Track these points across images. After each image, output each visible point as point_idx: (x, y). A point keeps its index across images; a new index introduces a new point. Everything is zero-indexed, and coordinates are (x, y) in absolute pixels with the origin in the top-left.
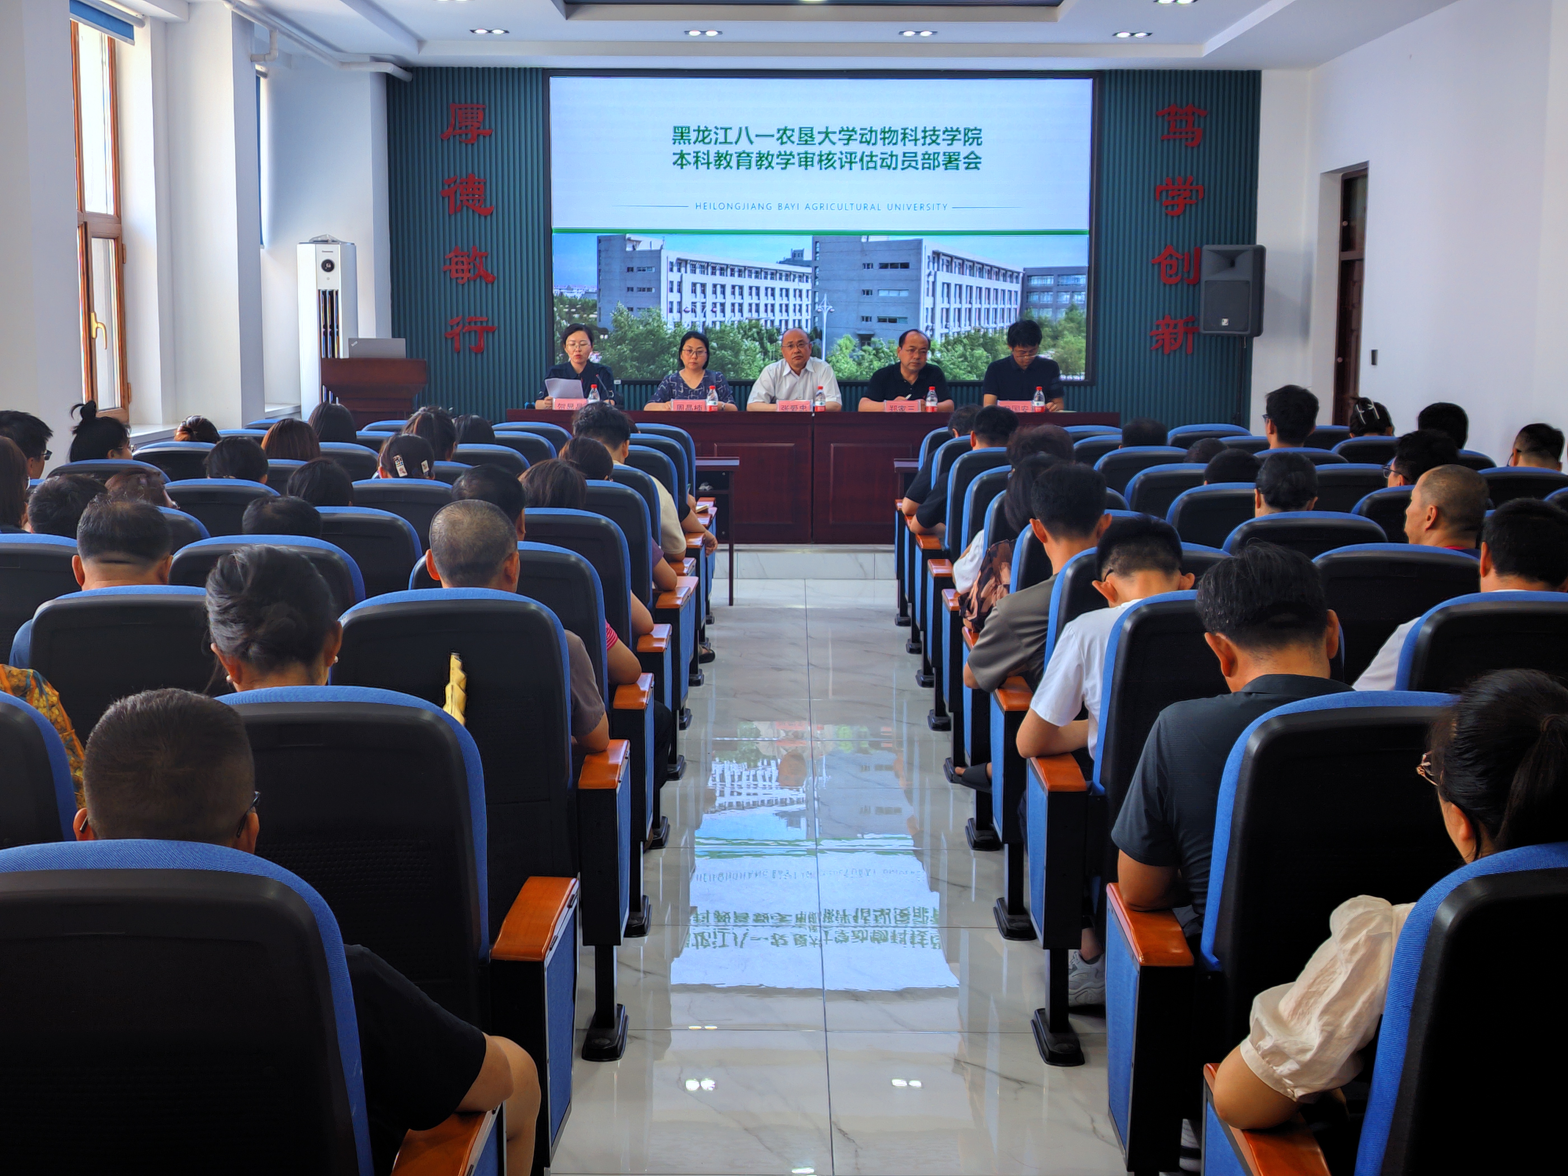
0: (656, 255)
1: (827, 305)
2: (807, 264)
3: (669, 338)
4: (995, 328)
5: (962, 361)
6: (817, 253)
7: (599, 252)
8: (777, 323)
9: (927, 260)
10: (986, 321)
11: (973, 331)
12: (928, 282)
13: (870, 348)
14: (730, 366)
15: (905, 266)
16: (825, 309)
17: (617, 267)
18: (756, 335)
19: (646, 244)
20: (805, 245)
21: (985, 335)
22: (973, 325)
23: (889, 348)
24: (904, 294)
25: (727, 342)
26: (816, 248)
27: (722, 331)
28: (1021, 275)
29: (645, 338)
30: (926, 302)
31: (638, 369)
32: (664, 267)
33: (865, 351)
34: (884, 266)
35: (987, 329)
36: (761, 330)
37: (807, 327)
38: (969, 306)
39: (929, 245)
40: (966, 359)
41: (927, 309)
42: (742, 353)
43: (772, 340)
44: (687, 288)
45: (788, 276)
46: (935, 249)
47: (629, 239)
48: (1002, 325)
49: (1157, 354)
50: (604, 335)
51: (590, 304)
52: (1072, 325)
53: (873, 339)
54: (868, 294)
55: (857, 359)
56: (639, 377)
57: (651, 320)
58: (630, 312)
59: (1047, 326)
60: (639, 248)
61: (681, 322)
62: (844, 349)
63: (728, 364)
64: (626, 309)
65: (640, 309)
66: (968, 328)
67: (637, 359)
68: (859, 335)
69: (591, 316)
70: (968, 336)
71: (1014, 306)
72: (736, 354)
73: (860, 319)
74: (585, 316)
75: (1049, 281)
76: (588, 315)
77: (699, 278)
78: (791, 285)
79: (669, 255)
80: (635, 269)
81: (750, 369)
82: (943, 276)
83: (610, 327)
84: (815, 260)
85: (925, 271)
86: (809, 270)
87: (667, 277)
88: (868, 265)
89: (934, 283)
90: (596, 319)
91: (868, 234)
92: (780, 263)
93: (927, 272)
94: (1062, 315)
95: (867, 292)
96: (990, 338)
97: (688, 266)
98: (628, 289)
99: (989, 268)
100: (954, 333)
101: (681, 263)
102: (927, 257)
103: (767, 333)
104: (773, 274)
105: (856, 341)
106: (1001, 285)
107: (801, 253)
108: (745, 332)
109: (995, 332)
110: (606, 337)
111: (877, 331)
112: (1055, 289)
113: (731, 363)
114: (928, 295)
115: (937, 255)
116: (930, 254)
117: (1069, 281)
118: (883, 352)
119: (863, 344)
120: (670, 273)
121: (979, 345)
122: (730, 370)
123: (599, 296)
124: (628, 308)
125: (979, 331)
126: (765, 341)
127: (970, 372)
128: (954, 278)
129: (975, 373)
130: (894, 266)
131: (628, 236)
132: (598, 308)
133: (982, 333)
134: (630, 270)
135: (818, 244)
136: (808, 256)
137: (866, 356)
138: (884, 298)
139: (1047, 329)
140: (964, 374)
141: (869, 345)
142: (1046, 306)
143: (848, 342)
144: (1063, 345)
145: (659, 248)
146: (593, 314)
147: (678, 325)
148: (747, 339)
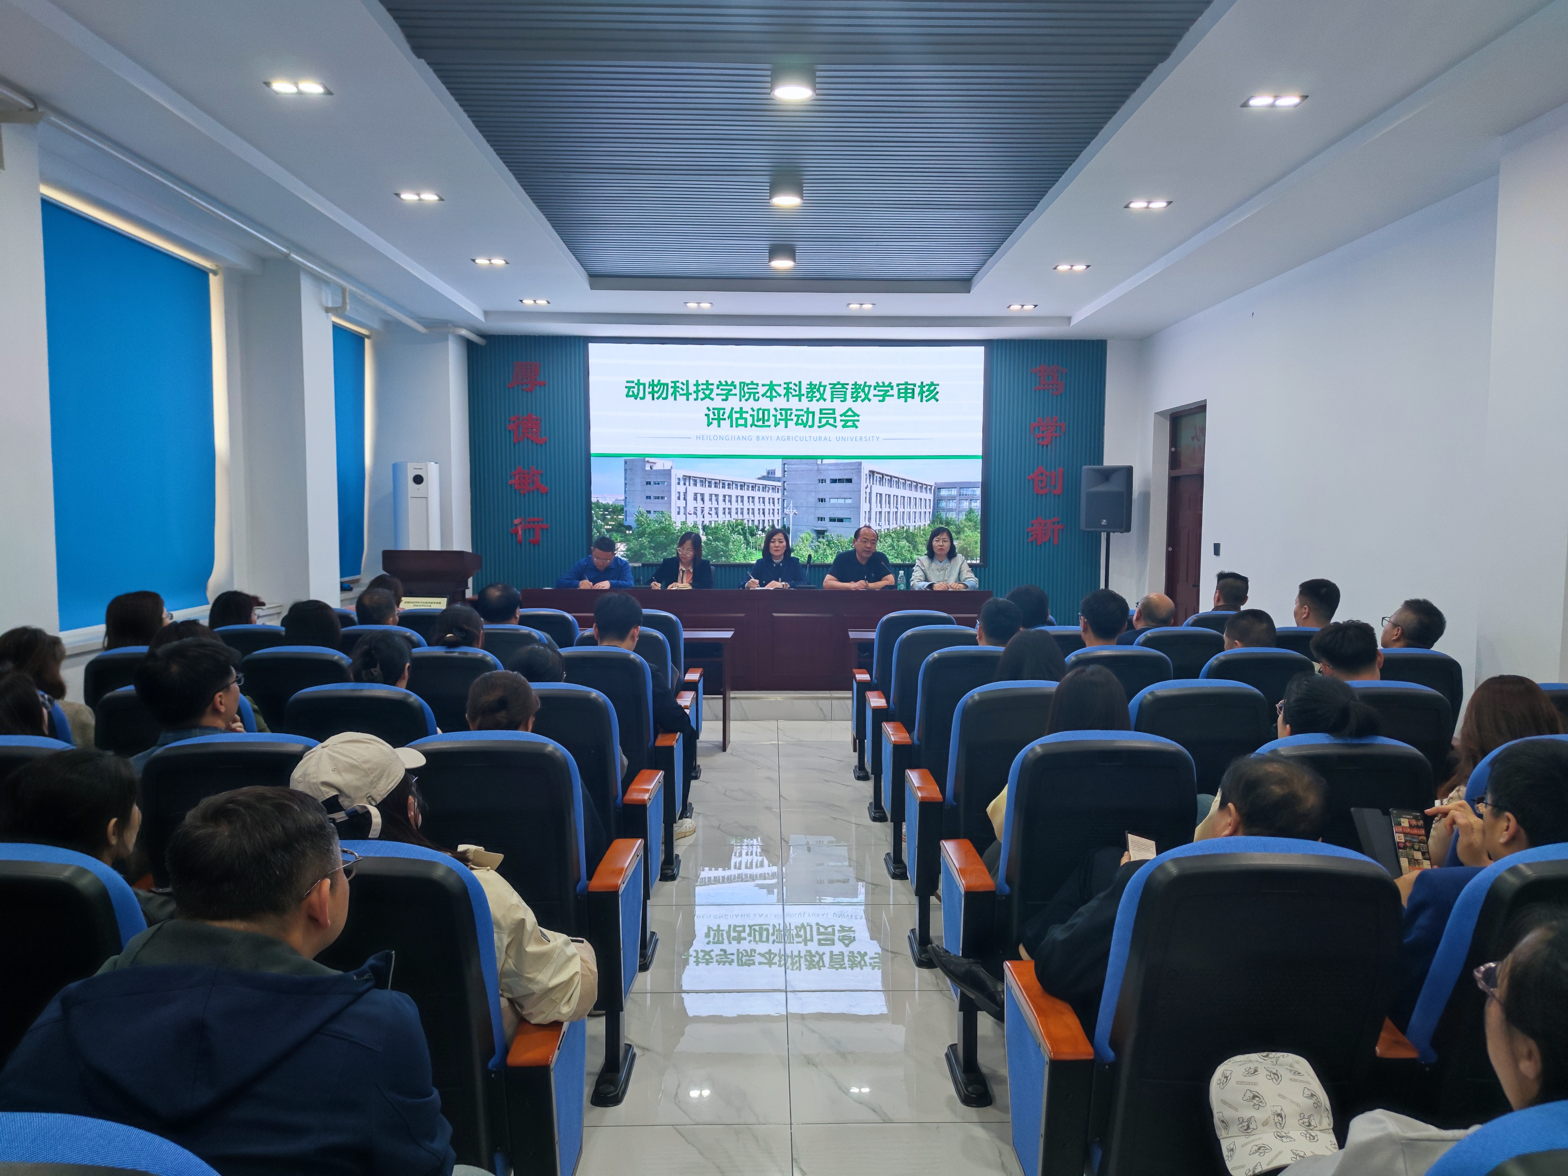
0: (668, 473)
1: (793, 509)
2: (778, 480)
3: (677, 533)
4: (915, 526)
5: (891, 550)
6: (785, 471)
7: (626, 470)
8: (756, 523)
9: (865, 477)
10: (908, 521)
11: (898, 528)
12: (866, 492)
13: (824, 541)
14: (722, 553)
15: (849, 481)
16: (790, 512)
17: (639, 481)
18: (741, 531)
19: (660, 465)
20: (777, 466)
21: (907, 531)
22: (898, 524)
23: (838, 540)
24: (849, 501)
25: (720, 536)
26: (784, 468)
27: (716, 528)
28: (933, 488)
29: (659, 533)
30: (865, 507)
31: (654, 555)
32: (674, 481)
33: (820, 542)
34: (834, 481)
35: (909, 527)
36: (745, 527)
37: (778, 525)
38: (896, 510)
39: (867, 466)
40: (894, 548)
41: (865, 512)
42: (731, 543)
43: (753, 534)
44: (690, 497)
45: (765, 487)
46: (871, 469)
47: (648, 462)
48: (919, 523)
49: (1032, 545)
50: (629, 531)
51: (619, 509)
52: (970, 523)
53: (826, 534)
54: (822, 501)
55: (814, 548)
56: (655, 561)
57: (664, 520)
58: (648, 515)
59: (952, 524)
60: (655, 468)
61: (686, 521)
62: (805, 541)
63: (720, 552)
64: (645, 512)
65: (655, 512)
66: (895, 526)
67: (654, 548)
68: (816, 530)
69: (620, 517)
70: (895, 531)
71: (928, 510)
72: (727, 545)
73: (817, 519)
74: (615, 517)
75: (954, 492)
76: (617, 516)
77: (699, 489)
78: (767, 495)
79: (677, 474)
80: (652, 483)
81: (737, 555)
82: (877, 488)
83: (634, 525)
84: (784, 476)
85: (864, 484)
86: (780, 484)
87: (676, 489)
88: (822, 480)
89: (870, 493)
90: (623, 519)
91: (822, 458)
92: (759, 479)
93: (865, 485)
94: (963, 517)
95: (822, 500)
96: (911, 533)
97: (691, 481)
98: (647, 497)
99: (910, 483)
100: (885, 529)
101: (687, 478)
102: (865, 475)
103: (749, 529)
104: (754, 487)
105: (814, 535)
106: (918, 495)
107: (773, 472)
108: (733, 528)
109: (915, 529)
110: (631, 532)
111: (829, 528)
112: (958, 498)
113: (722, 550)
114: (866, 502)
115: (872, 473)
116: (867, 473)
117: (969, 492)
118: (833, 543)
119: (819, 538)
120: (678, 486)
121: (903, 538)
122: (722, 556)
123: (625, 502)
124: (647, 511)
125: (903, 527)
126: (748, 535)
127: (896, 558)
128: (885, 490)
129: (900, 558)
130: (841, 481)
131: (647, 459)
132: (624, 512)
133: (905, 529)
134: (648, 483)
135: (786, 466)
136: (779, 474)
137: (821, 545)
138: (833, 504)
139: (952, 526)
140: (892, 559)
141: (823, 538)
142: (952, 510)
143: (808, 536)
144: (964, 538)
145: (670, 468)
146: (621, 515)
147: (684, 523)
148: (734, 534)
